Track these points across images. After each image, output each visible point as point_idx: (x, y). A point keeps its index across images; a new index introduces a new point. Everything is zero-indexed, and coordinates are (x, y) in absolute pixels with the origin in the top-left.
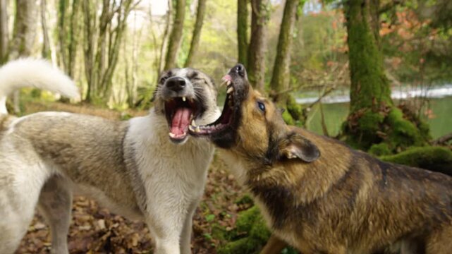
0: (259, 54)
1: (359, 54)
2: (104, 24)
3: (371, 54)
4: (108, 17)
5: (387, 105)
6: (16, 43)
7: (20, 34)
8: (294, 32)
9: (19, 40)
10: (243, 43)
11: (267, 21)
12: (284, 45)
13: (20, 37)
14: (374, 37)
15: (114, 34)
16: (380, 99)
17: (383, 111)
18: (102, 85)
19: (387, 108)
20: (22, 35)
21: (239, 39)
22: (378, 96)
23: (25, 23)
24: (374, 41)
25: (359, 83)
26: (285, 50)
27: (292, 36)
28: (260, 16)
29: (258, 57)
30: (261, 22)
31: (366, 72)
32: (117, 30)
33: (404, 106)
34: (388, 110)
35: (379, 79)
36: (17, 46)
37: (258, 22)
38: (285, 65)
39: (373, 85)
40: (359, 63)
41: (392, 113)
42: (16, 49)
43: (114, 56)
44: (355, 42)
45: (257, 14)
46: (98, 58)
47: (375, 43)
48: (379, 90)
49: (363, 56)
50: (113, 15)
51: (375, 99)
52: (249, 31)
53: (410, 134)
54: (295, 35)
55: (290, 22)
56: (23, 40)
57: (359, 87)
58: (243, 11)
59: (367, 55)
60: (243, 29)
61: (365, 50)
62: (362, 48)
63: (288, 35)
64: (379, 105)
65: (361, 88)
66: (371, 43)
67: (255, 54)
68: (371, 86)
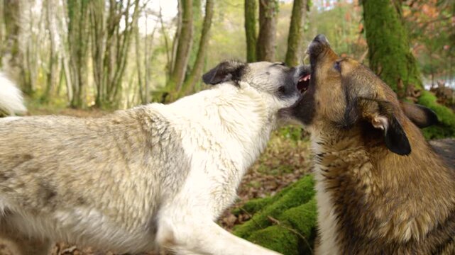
0: (269, 49)
1: (379, 31)
2: (111, 27)
3: (393, 29)
4: (115, 19)
5: (415, 89)
6: (9, 45)
7: (12, 36)
8: (305, 23)
9: (12, 42)
10: (252, 38)
11: (275, 13)
12: (295, 37)
13: (13, 39)
14: (395, 10)
15: (123, 37)
16: (407, 81)
17: (412, 96)
18: (111, 89)
19: (416, 92)
20: (15, 37)
21: (247, 34)
22: (403, 79)
23: (17, 23)
24: (395, 15)
25: (379, 64)
26: (296, 43)
27: (304, 27)
28: (269, 8)
29: (267, 51)
30: (270, 14)
31: (388, 51)
32: (125, 33)
33: (437, 89)
34: (418, 95)
35: (404, 58)
36: (9, 48)
37: (267, 15)
38: (297, 59)
39: (398, 66)
40: (379, 41)
41: (422, 98)
42: (9, 51)
43: (123, 59)
44: (373, 17)
45: (265, 6)
46: (107, 62)
47: (397, 17)
48: (405, 72)
49: (382, 32)
50: (120, 17)
51: (401, 81)
52: (257, 25)
53: (448, 122)
54: (306, 27)
55: (301, 13)
56: (16, 41)
57: (380, 68)
58: (251, 4)
59: (388, 32)
60: (251, 24)
61: (385, 26)
62: (382, 23)
63: (299, 27)
64: (406, 90)
65: (382, 70)
66: (393, 17)
67: (264, 49)
68: (395, 67)
